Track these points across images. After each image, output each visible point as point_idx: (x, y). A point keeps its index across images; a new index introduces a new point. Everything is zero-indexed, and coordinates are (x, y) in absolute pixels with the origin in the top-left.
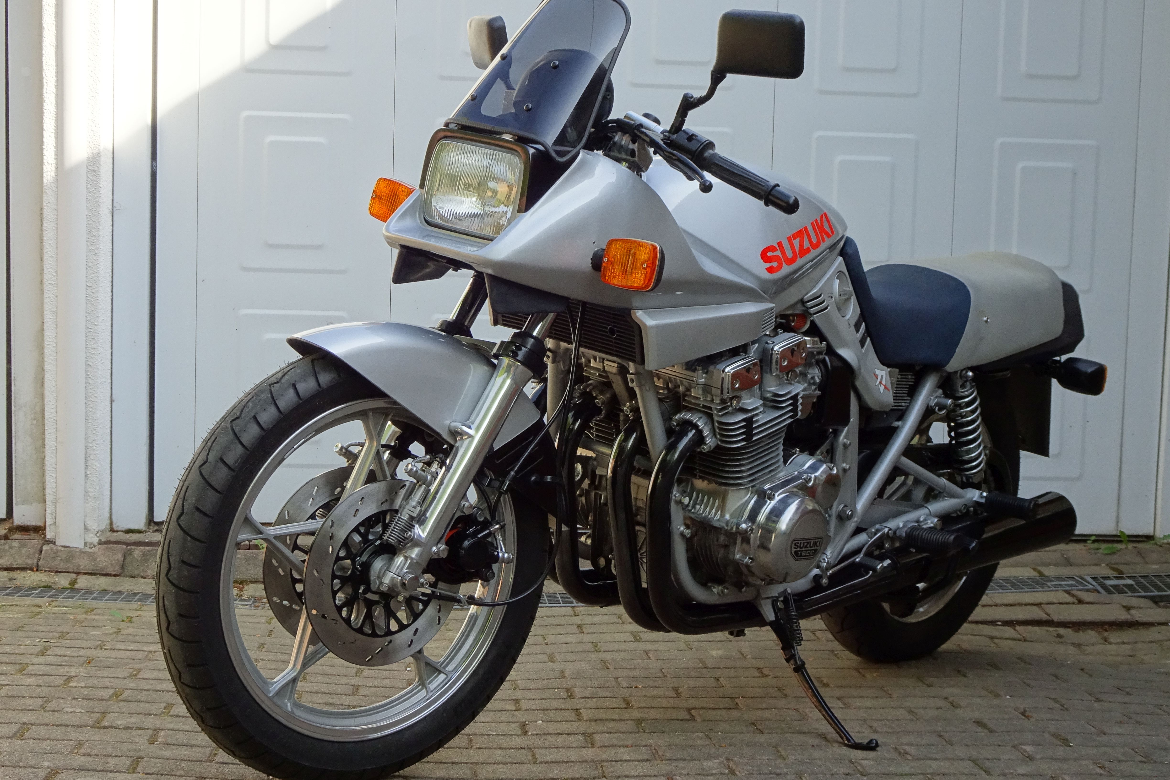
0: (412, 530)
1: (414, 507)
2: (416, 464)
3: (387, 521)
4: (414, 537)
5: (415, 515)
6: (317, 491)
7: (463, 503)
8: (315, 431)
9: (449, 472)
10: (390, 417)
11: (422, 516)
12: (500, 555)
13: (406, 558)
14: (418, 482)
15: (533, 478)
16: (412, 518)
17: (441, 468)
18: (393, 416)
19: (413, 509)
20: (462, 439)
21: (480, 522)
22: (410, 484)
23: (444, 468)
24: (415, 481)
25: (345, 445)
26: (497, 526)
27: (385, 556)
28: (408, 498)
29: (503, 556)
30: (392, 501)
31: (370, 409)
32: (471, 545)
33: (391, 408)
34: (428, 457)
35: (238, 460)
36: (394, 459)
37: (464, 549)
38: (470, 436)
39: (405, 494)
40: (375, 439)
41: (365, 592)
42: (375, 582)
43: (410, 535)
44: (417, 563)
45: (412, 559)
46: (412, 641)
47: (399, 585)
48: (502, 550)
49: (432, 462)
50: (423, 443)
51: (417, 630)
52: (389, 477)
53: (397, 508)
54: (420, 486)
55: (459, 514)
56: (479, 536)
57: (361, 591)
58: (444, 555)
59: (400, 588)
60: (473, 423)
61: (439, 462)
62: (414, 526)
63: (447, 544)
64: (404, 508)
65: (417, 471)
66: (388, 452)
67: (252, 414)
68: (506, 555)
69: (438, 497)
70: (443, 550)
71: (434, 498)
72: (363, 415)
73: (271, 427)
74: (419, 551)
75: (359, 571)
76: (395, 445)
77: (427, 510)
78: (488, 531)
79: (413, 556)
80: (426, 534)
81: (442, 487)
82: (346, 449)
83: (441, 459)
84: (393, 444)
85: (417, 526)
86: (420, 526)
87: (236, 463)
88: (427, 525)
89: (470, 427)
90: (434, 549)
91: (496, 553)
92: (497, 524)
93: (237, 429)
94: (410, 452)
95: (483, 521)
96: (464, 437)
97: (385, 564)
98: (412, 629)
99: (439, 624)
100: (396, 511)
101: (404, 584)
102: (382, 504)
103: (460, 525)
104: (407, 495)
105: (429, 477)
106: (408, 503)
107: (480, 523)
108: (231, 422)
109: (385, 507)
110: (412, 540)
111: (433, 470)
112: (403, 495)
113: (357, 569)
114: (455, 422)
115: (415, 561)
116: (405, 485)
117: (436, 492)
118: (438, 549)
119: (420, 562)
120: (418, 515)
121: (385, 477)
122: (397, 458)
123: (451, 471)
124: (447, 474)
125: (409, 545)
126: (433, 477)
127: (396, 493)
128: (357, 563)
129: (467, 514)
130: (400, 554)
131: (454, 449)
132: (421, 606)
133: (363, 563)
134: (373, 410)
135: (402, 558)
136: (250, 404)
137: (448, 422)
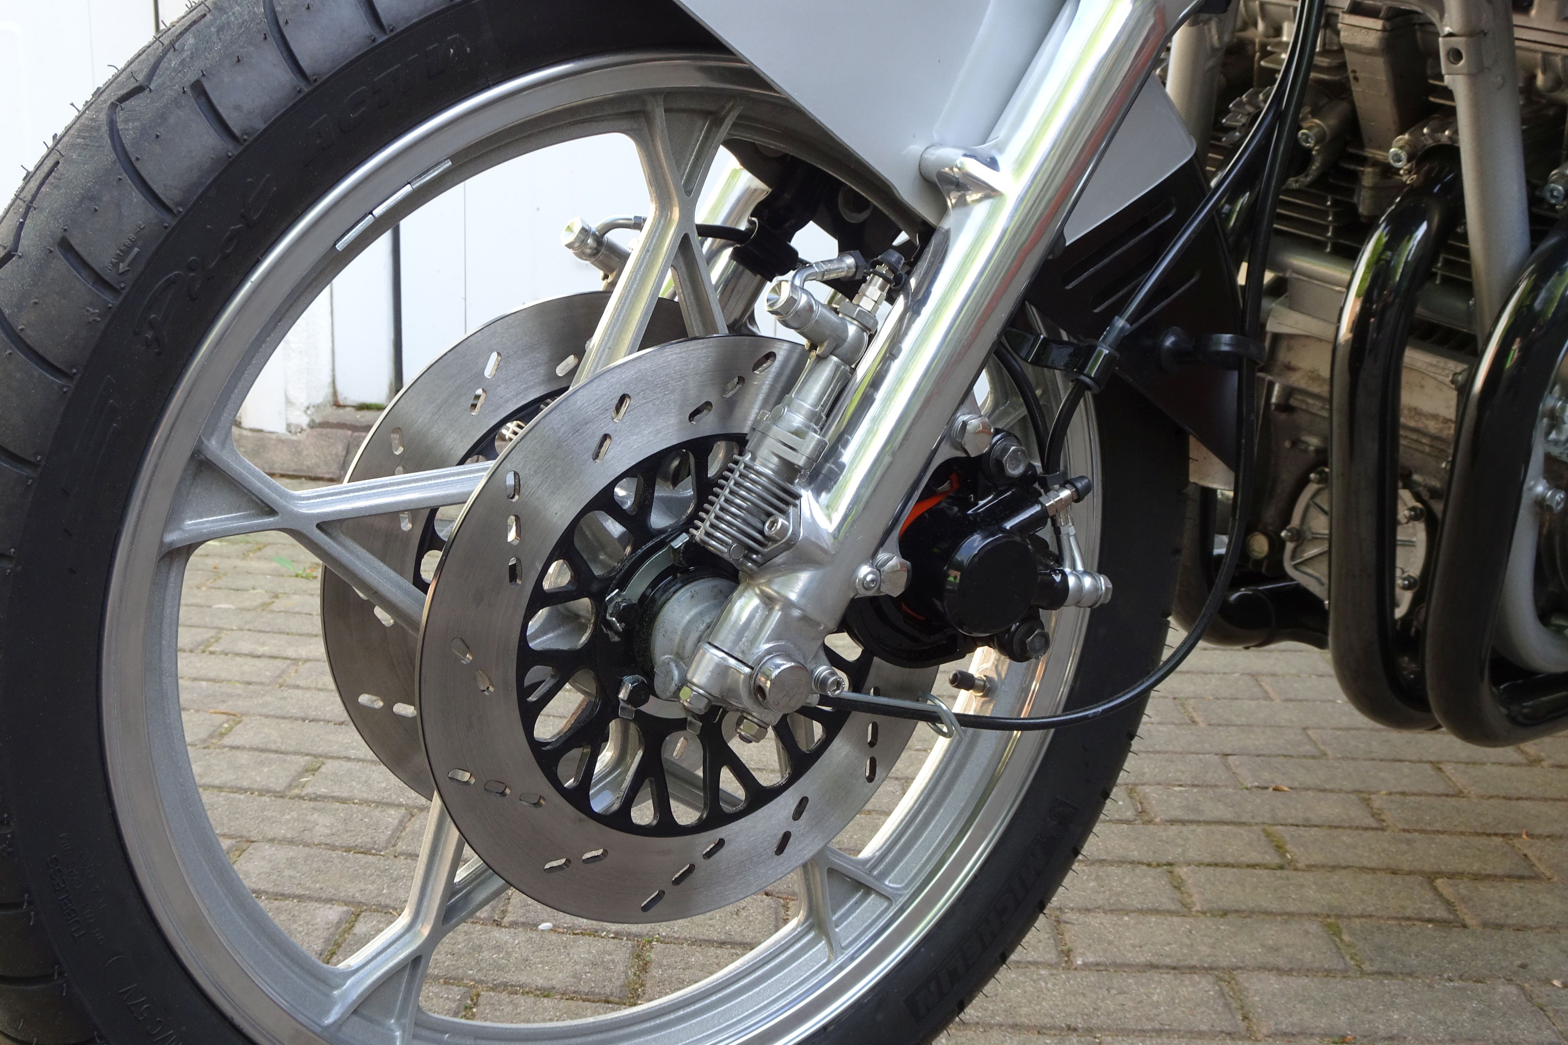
0: (791, 510)
1: (798, 433)
2: (808, 285)
3: (712, 472)
4: (795, 533)
5: (800, 460)
6: (498, 368)
7: (962, 418)
8: (452, 158)
9: (917, 313)
10: (724, 131)
11: (826, 459)
12: (1072, 581)
13: (768, 601)
14: (813, 347)
15: (1169, 342)
16: (789, 470)
17: (891, 299)
18: (734, 125)
19: (793, 440)
20: (962, 202)
21: (1010, 477)
22: (790, 352)
23: (901, 301)
24: (804, 341)
25: (594, 225)
26: (1065, 493)
27: (703, 586)
28: (779, 401)
29: (1080, 587)
30: (730, 406)
31: (655, 93)
32: (985, 555)
33: (732, 96)
34: (850, 261)
35: (130, 249)
36: (748, 274)
37: (959, 566)
38: (990, 192)
39: (772, 387)
40: (676, 200)
41: (638, 697)
42: (669, 673)
43: (784, 529)
44: (804, 618)
45: (788, 605)
46: (787, 836)
47: (743, 692)
48: (1073, 567)
49: (864, 280)
50: (834, 227)
51: (803, 802)
52: (723, 329)
53: (746, 430)
54: (821, 359)
55: (946, 453)
56: (1008, 525)
57: (623, 695)
58: (896, 588)
59: (747, 702)
60: (1001, 149)
61: (886, 280)
62: (798, 497)
63: (906, 549)
64: (764, 435)
65: (810, 309)
66: (728, 251)
67: (191, 76)
68: (1087, 582)
69: (880, 396)
70: (894, 571)
71: (867, 401)
72: (632, 115)
73: (261, 126)
74: (811, 581)
75: (617, 633)
76: (749, 232)
77: (841, 440)
78: (1037, 508)
79: (793, 596)
80: (837, 517)
81: (895, 366)
82: (599, 239)
83: (893, 269)
84: (743, 226)
85: (806, 495)
86: (817, 493)
87: (121, 258)
88: (843, 488)
89: (992, 164)
90: (865, 571)
91: (1058, 578)
92: (1063, 486)
93: (129, 132)
94: (795, 253)
95: (1023, 476)
96: (971, 197)
97: (701, 614)
98: (787, 802)
99: (870, 779)
100: (739, 442)
101: (760, 690)
102: (692, 416)
103: (946, 486)
104: (779, 386)
105: (852, 329)
106: (777, 419)
107: (1012, 482)
108: (114, 106)
109: (707, 425)
110: (790, 545)
111: (866, 304)
112: (765, 388)
113: (609, 625)
114: (941, 145)
115: (796, 613)
116: (771, 356)
117: (876, 383)
118: (878, 568)
119: (814, 614)
120: (811, 460)
121: (709, 327)
122: (755, 271)
123: (927, 311)
124: (912, 321)
125: (779, 559)
126: (864, 328)
127: (741, 380)
128: (610, 611)
129: (973, 454)
130: (749, 585)
131: (934, 242)
132: (818, 729)
133: (630, 608)
134: (669, 94)
135: (756, 601)
136: (190, 40)
137: (916, 148)
